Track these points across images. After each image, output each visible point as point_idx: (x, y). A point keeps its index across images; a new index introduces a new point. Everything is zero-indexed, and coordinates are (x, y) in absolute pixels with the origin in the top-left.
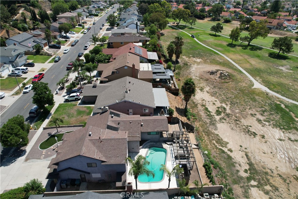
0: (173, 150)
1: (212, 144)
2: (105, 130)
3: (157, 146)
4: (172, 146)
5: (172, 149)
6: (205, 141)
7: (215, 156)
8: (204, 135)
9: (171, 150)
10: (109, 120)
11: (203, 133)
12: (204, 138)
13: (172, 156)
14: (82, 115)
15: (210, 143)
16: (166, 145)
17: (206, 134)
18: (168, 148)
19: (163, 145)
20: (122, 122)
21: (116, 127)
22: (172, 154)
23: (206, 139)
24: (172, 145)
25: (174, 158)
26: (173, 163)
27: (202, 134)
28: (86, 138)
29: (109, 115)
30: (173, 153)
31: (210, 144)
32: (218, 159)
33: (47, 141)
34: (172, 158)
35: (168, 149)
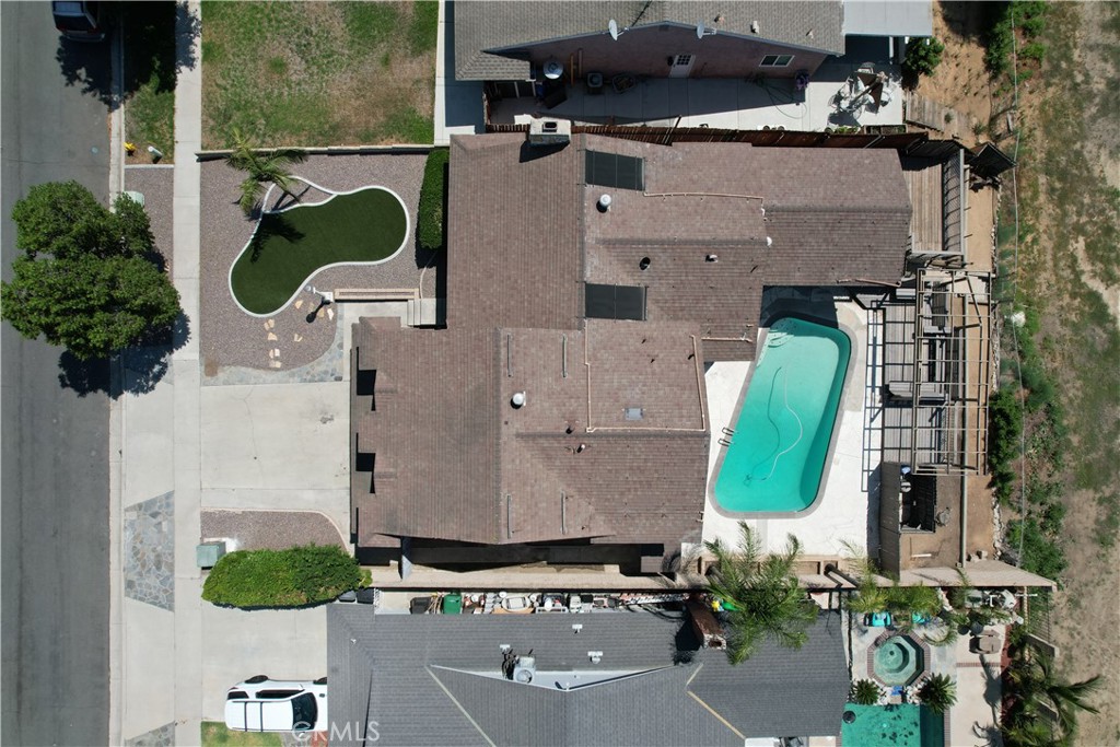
0: (880, 341)
1: (1062, 264)
2: (581, 328)
3: (810, 313)
4: (880, 321)
5: (875, 339)
6: (1035, 241)
7: (1054, 336)
8: (1042, 198)
9: (871, 342)
10: (589, 239)
11: (1042, 179)
12: (1037, 217)
13: (869, 384)
14: (382, 49)
15: (1055, 259)
16: (853, 306)
17: (1058, 185)
18: (859, 326)
19: (837, 305)
20: (665, 251)
21: (629, 282)
22: (874, 366)
23: (1044, 222)
24: (884, 310)
25: (877, 390)
26: (872, 420)
27: (1034, 186)
28: (504, 428)
29: (583, 191)
30: (879, 361)
31: (1050, 264)
32: (1059, 358)
33: (254, 259)
34: (869, 390)
35: (857, 333)
